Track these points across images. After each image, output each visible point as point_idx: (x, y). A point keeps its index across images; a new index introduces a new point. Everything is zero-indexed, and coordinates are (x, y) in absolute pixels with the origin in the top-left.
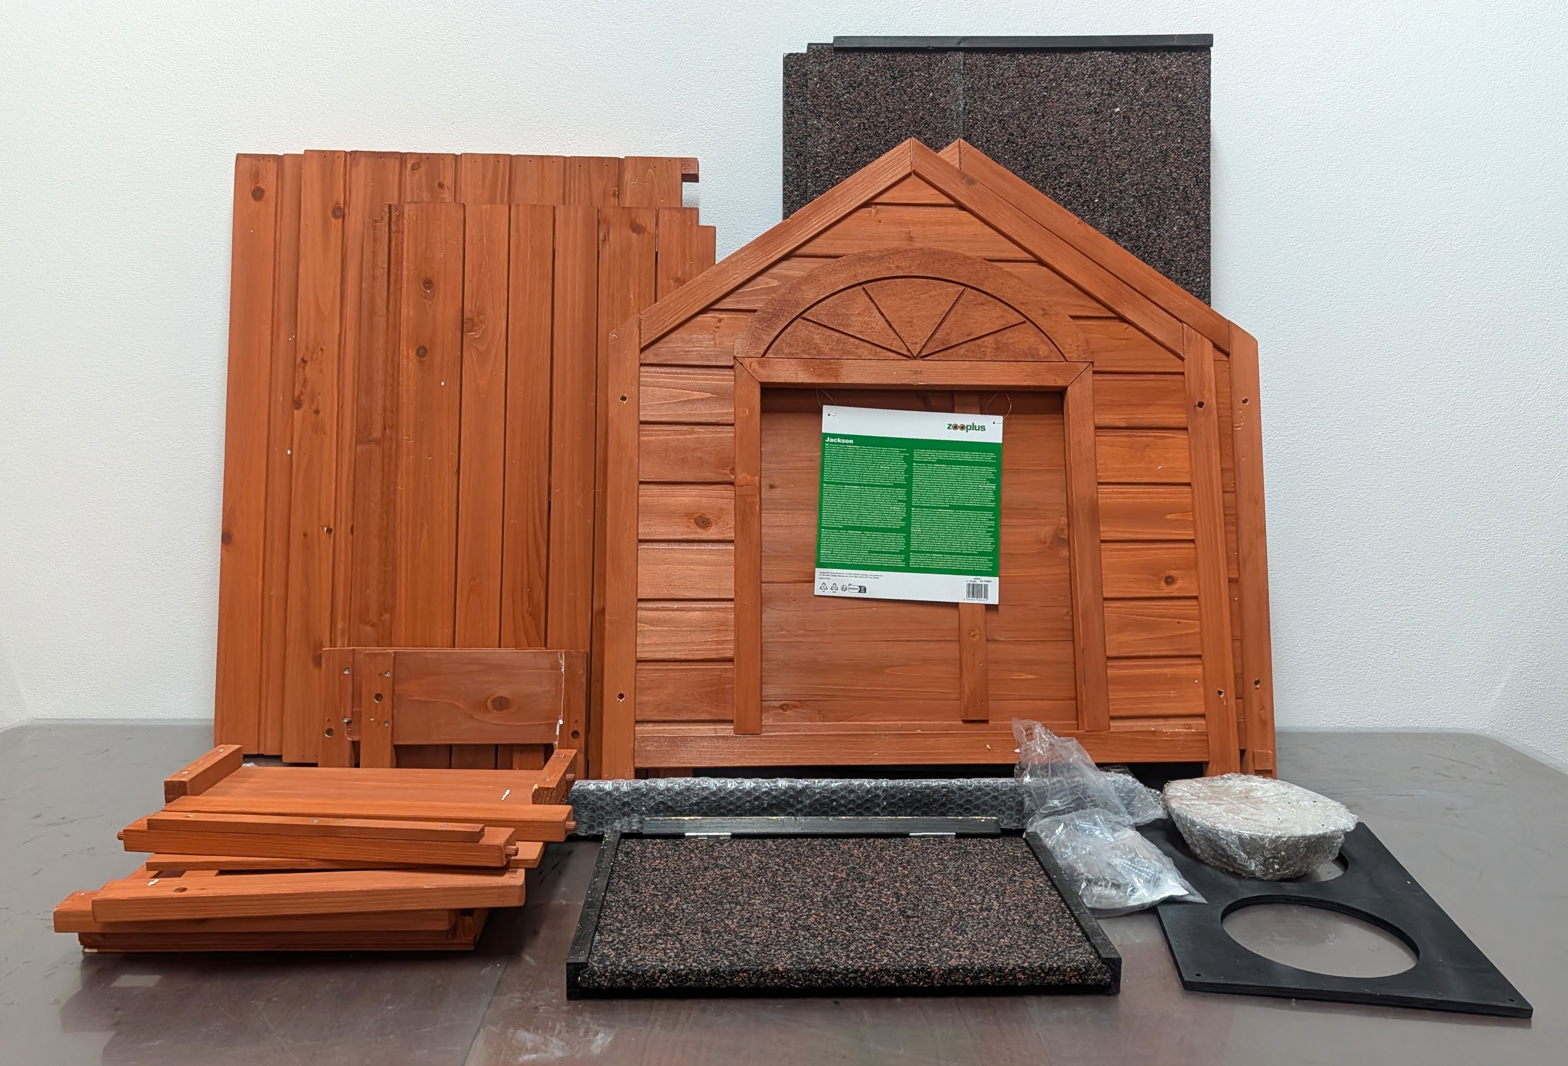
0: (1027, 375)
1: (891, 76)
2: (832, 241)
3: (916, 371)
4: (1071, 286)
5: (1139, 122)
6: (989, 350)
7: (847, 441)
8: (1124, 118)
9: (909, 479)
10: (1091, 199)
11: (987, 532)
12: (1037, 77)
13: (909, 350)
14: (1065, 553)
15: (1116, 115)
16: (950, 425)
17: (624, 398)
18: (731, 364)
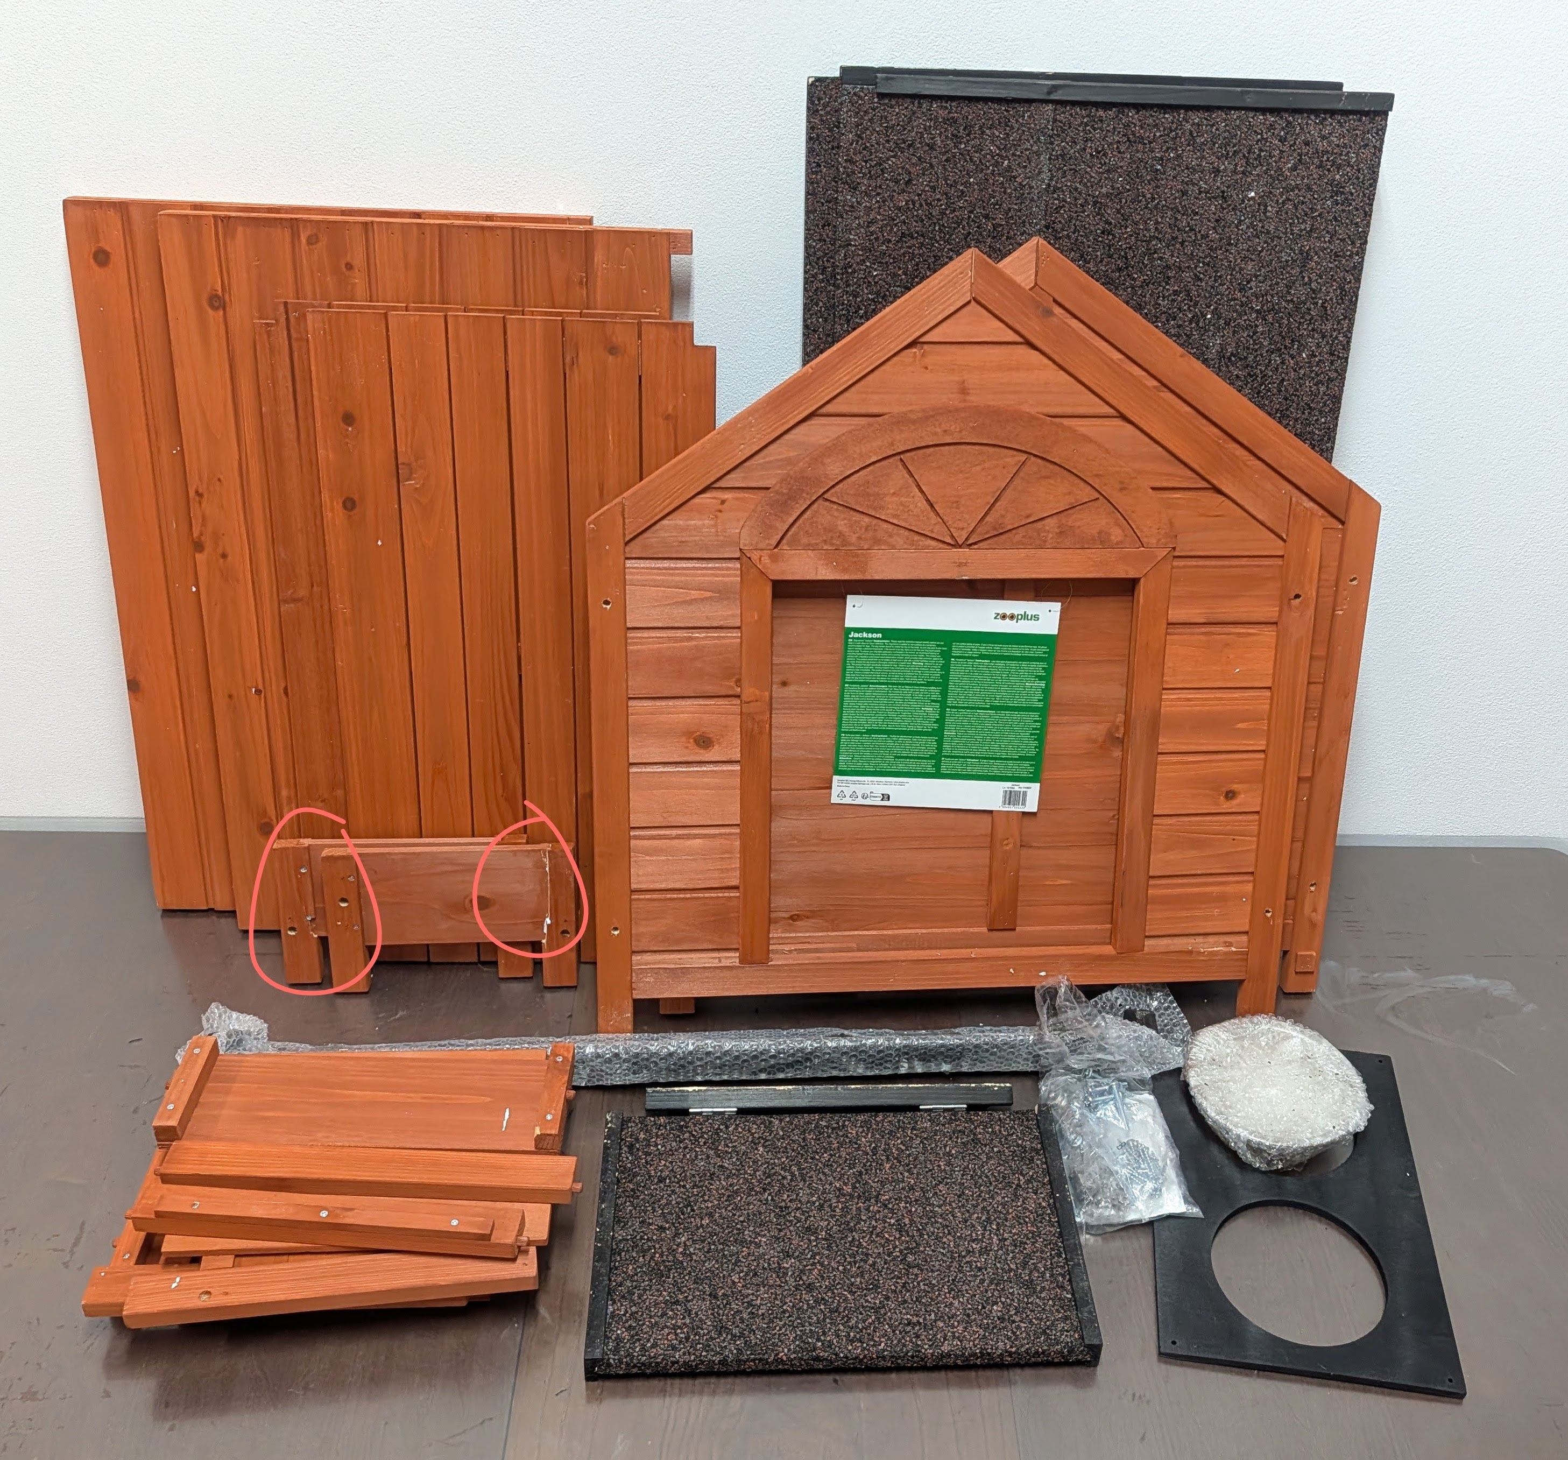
0: (1092, 566)
1: (953, 135)
2: (864, 396)
3: (961, 563)
4: (1160, 449)
5: (1277, 212)
6: (1051, 535)
7: (875, 636)
8: (1259, 205)
9: (945, 677)
10: (1202, 313)
11: (1031, 734)
12: (1150, 143)
13: (952, 537)
14: (1117, 753)
15: (1249, 200)
16: (998, 614)
17: (607, 603)
18: (737, 555)
